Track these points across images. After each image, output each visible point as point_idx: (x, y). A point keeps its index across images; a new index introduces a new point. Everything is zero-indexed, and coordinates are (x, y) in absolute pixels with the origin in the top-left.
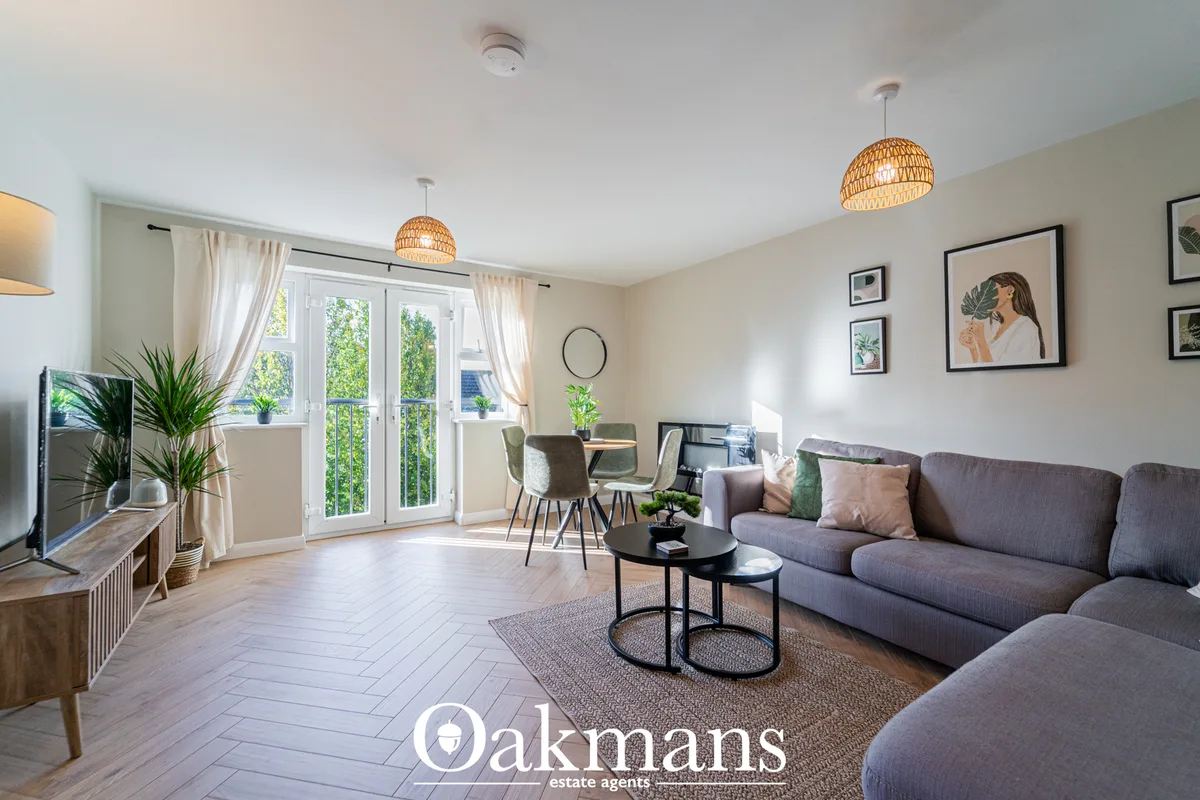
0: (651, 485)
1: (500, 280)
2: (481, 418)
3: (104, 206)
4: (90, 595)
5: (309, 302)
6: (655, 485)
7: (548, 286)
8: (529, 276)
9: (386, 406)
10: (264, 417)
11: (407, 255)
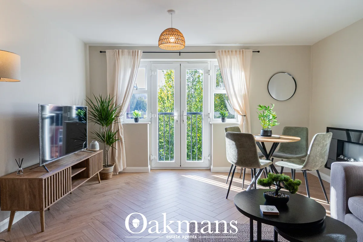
0: (302, 166)
1: (230, 52)
2: (223, 122)
3: (90, 47)
4: (44, 181)
5: (151, 73)
6: (305, 166)
7: (259, 52)
8: (247, 48)
9: (181, 116)
10: (136, 120)
11: (164, 47)
